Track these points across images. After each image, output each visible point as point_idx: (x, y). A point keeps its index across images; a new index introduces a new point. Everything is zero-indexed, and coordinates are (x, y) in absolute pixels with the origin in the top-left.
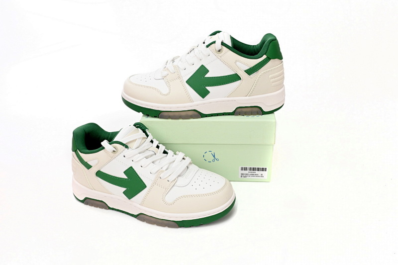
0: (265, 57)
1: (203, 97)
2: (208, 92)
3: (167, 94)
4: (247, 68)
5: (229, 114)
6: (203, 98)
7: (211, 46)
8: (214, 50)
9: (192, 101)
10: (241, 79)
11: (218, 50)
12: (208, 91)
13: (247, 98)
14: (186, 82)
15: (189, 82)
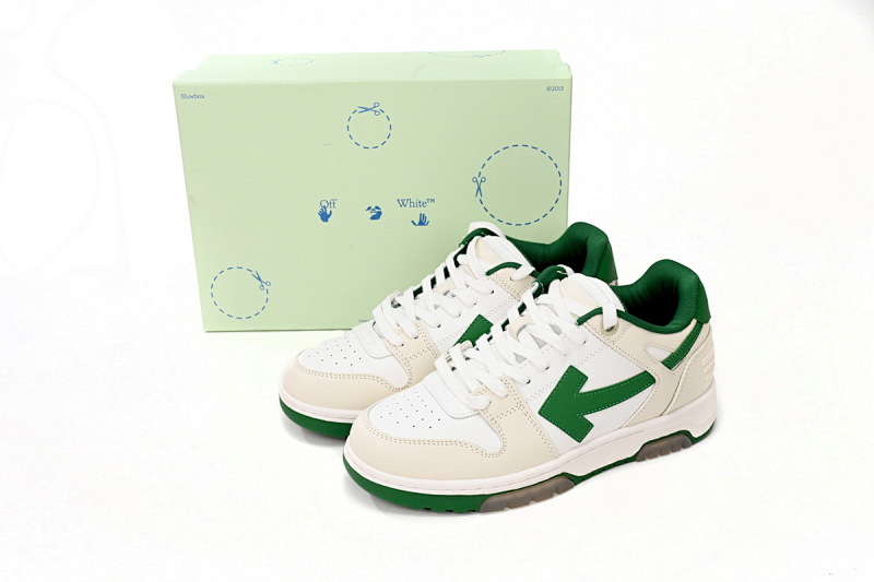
0: (694, 322)
1: (580, 439)
2: (590, 426)
3: (501, 453)
4: (666, 355)
5: (626, 461)
6: (580, 441)
7: (589, 320)
8: (599, 329)
9: (556, 455)
11: (606, 327)
12: (590, 423)
13: (664, 418)
14: (540, 413)
15: (545, 412)
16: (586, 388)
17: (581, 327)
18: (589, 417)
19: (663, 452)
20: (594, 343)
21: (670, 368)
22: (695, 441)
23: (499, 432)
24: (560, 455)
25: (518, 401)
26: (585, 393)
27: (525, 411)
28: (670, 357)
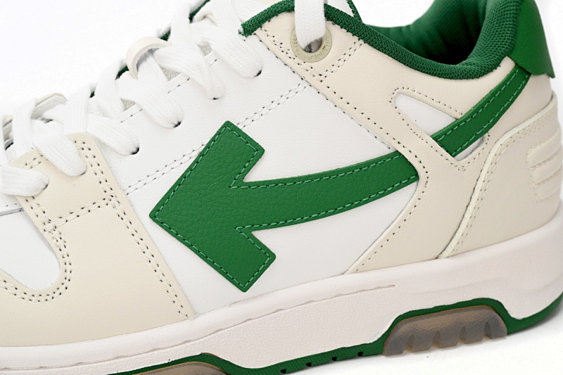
0: (507, 66)
1: (244, 284)
2: (266, 257)
3: (56, 292)
4: (442, 122)
5: (360, 352)
6: (244, 289)
7: (266, 25)
8: (287, 45)
9: (186, 312)
10: (417, 177)
11: (303, 43)
12: (268, 251)
13: (442, 262)
14: (153, 216)
15: (165, 214)
16: (258, 174)
17: (252, 38)
18: (267, 237)
19: (442, 340)
20: (279, 76)
21: (453, 152)
22: (516, 326)
23: (60, 249)
24: (196, 315)
25: (105, 186)
26: (258, 184)
27: (119, 210)
28: (451, 128)
